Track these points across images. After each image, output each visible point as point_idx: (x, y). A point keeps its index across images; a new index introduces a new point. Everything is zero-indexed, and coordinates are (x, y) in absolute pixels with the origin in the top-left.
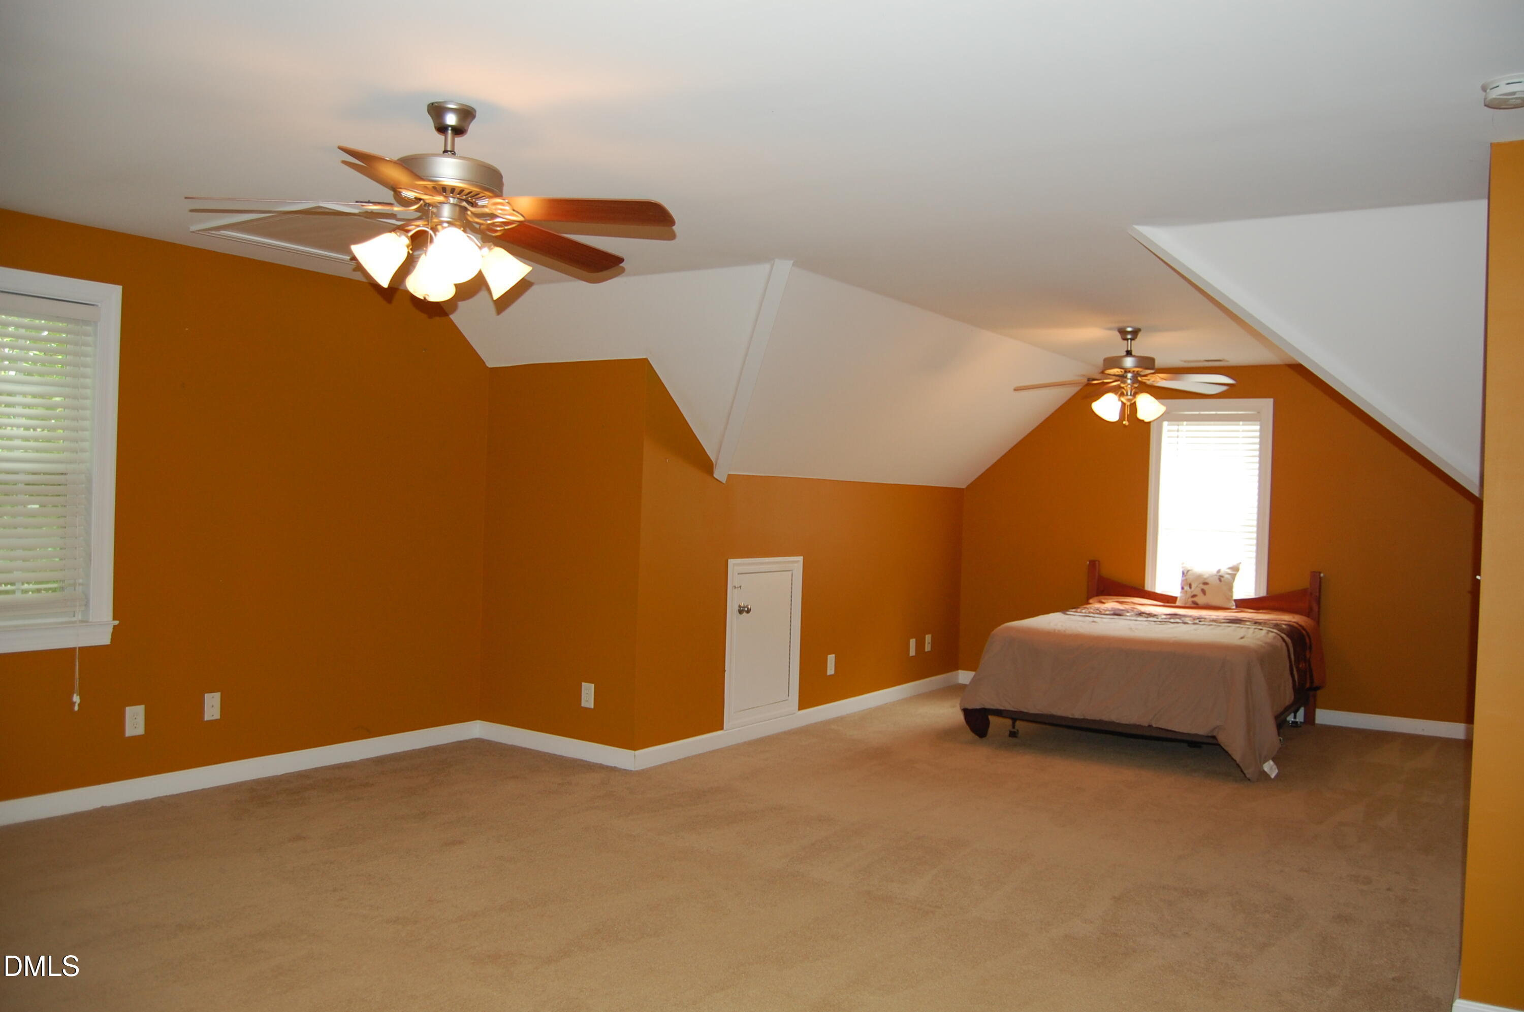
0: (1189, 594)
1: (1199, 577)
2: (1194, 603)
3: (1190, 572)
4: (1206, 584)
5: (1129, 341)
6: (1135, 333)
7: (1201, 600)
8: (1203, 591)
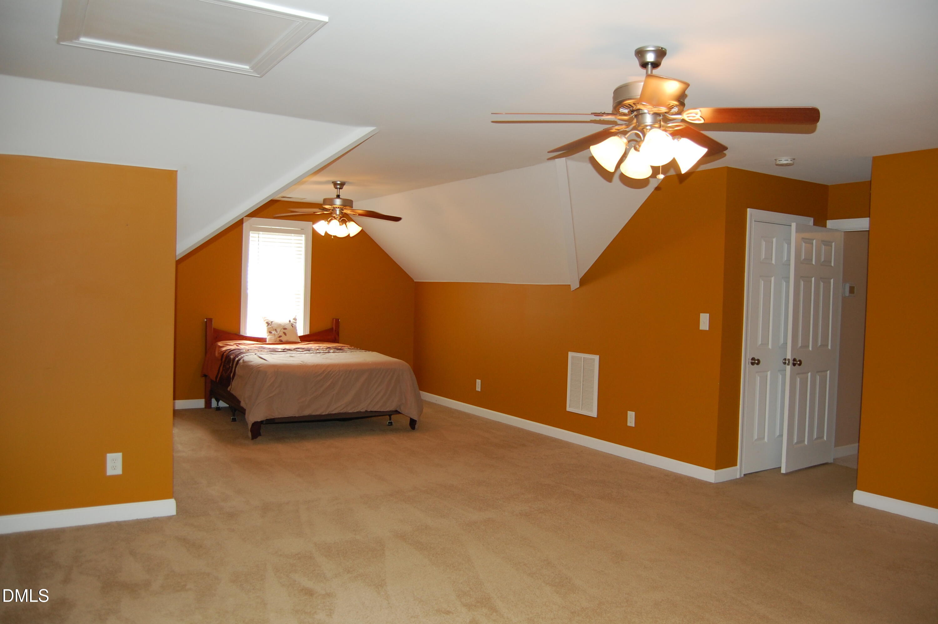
0: (277, 336)
1: (280, 325)
2: (281, 341)
3: (273, 323)
4: (285, 329)
5: (338, 189)
6: (342, 184)
7: (284, 338)
8: (285, 334)
